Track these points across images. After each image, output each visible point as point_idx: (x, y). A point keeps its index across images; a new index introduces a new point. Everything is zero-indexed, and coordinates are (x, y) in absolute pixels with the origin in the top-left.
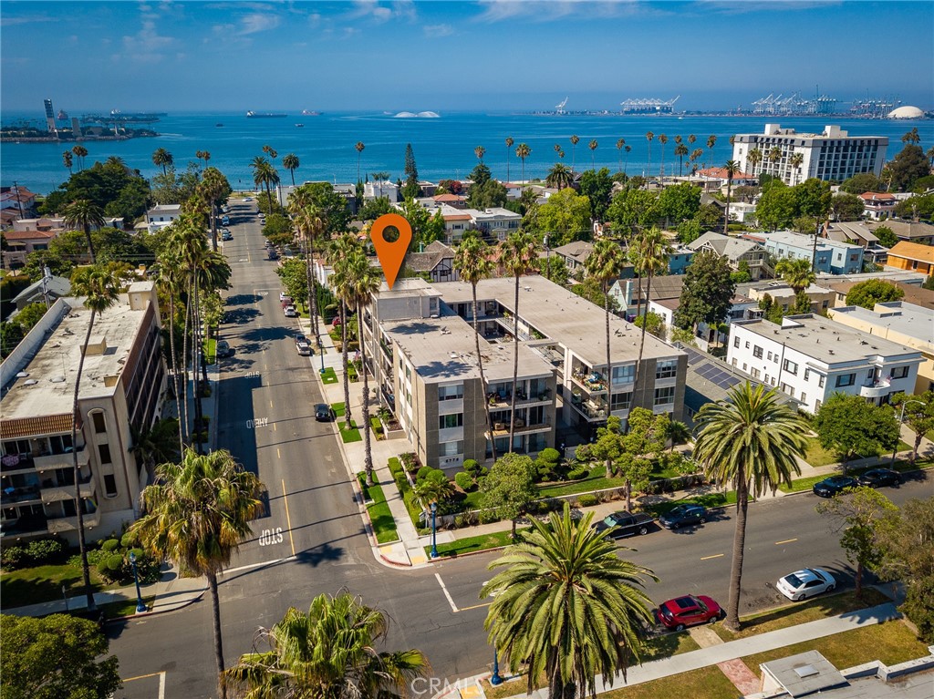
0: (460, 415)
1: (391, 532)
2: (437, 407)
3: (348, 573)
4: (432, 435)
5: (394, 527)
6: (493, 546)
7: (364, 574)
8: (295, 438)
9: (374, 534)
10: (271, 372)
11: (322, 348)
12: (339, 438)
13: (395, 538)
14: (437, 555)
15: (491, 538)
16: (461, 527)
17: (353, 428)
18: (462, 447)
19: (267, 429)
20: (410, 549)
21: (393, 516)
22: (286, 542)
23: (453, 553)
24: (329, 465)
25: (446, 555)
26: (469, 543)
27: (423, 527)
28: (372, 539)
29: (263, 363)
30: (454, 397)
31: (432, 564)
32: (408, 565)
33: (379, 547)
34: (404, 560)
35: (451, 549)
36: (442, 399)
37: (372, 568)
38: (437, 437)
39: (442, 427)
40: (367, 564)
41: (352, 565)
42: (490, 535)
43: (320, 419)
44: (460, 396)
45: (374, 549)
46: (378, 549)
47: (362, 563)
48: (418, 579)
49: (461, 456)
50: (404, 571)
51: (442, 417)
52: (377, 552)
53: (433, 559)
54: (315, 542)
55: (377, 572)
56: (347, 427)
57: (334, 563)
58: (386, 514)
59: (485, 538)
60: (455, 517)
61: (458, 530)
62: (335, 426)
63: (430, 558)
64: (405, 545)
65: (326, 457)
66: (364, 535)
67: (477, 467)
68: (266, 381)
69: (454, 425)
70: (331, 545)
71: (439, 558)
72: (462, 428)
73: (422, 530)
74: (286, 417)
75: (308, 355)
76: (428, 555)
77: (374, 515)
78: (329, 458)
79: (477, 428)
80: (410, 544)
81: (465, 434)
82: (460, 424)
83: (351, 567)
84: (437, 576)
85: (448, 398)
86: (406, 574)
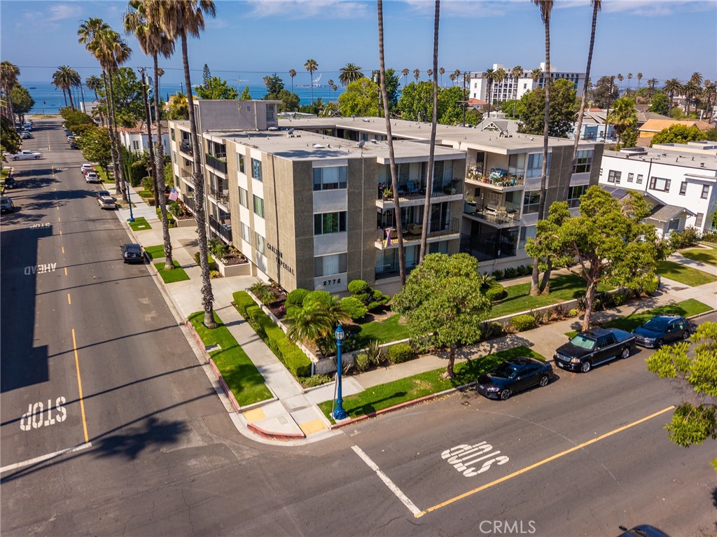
0: (343, 214)
1: (259, 388)
2: (310, 201)
3: (192, 463)
4: (304, 245)
5: (262, 380)
6: (426, 393)
7: (224, 461)
8: (95, 281)
9: (230, 393)
10: (65, 223)
11: (130, 203)
12: (158, 279)
13: (267, 396)
14: (344, 414)
15: (418, 382)
16: (366, 370)
17: (175, 267)
18: (345, 262)
19: (53, 276)
20: (295, 410)
21: (256, 363)
22: (73, 421)
23: (368, 410)
24: (146, 309)
25: (358, 414)
26: (388, 392)
27: (308, 375)
28: (227, 401)
29: (55, 216)
30: (335, 186)
31: (339, 432)
32: (299, 437)
33: (241, 412)
34: (290, 429)
35: (364, 403)
36: (317, 187)
37: (238, 449)
38: (311, 248)
39: (318, 232)
40: (227, 443)
41: (197, 448)
42: (415, 377)
43: (129, 261)
44: (343, 185)
45: (233, 416)
46: (241, 416)
47: (216, 442)
48: (326, 460)
49: (344, 276)
50: (294, 448)
51: (318, 217)
52: (240, 421)
53: (338, 422)
54: (128, 414)
55: (248, 454)
56: (167, 266)
57: (166, 449)
58: (244, 363)
59: (410, 382)
60: (355, 357)
61: (363, 376)
62: (151, 268)
63: (333, 422)
64: (284, 405)
65: (141, 300)
66: (213, 397)
67: (368, 290)
68: (58, 230)
69: (334, 230)
70: (157, 416)
71: (348, 419)
72: (345, 234)
73: (308, 380)
74: (83, 261)
75: (113, 209)
76: (329, 417)
77: (224, 365)
78: (145, 301)
79: (365, 234)
80: (295, 402)
81: (349, 244)
82: (343, 229)
83: (197, 452)
84: (357, 450)
85: (327, 186)
86: (300, 452)
